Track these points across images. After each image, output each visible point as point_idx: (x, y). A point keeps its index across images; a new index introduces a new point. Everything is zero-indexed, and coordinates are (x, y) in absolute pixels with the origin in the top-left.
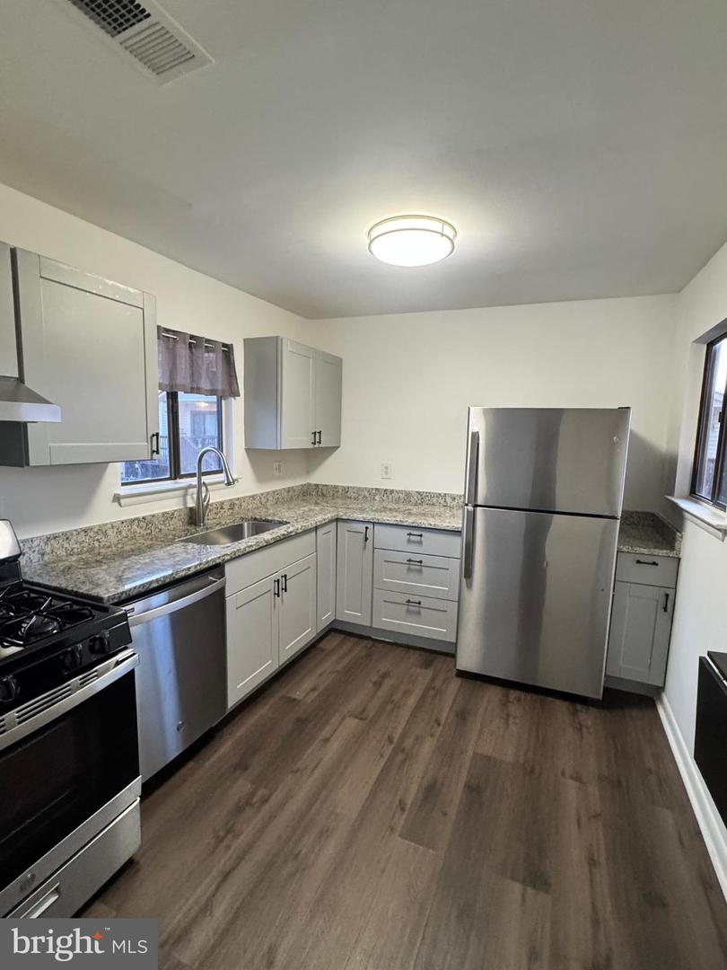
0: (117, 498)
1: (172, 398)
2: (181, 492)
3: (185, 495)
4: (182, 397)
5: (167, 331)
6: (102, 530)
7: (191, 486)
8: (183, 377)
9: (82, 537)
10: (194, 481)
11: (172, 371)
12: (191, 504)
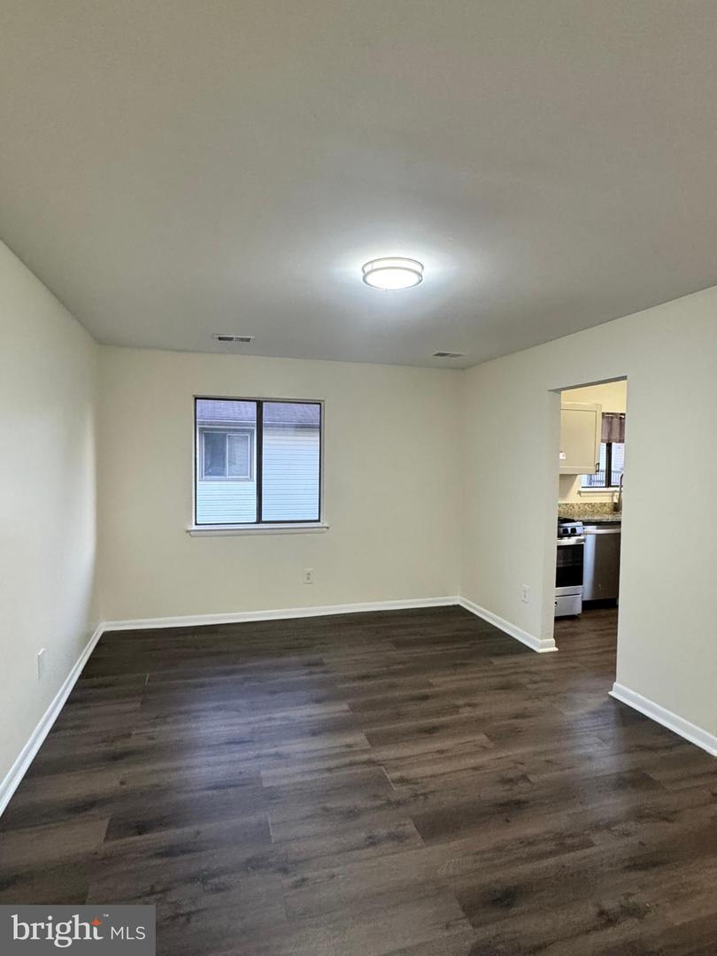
0: (579, 493)
1: (609, 446)
2: (611, 494)
3: (612, 496)
4: (614, 445)
5: (608, 413)
6: (572, 505)
7: (616, 491)
8: (616, 435)
9: (564, 507)
10: (618, 489)
11: (610, 433)
12: (616, 501)
